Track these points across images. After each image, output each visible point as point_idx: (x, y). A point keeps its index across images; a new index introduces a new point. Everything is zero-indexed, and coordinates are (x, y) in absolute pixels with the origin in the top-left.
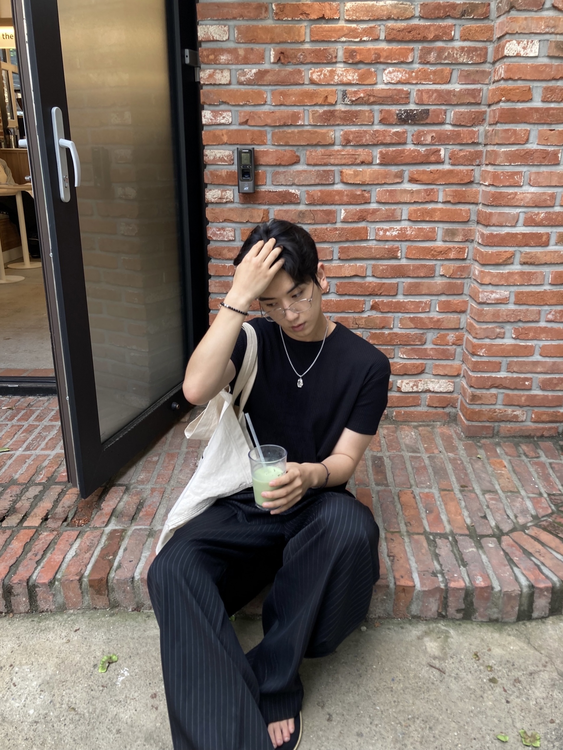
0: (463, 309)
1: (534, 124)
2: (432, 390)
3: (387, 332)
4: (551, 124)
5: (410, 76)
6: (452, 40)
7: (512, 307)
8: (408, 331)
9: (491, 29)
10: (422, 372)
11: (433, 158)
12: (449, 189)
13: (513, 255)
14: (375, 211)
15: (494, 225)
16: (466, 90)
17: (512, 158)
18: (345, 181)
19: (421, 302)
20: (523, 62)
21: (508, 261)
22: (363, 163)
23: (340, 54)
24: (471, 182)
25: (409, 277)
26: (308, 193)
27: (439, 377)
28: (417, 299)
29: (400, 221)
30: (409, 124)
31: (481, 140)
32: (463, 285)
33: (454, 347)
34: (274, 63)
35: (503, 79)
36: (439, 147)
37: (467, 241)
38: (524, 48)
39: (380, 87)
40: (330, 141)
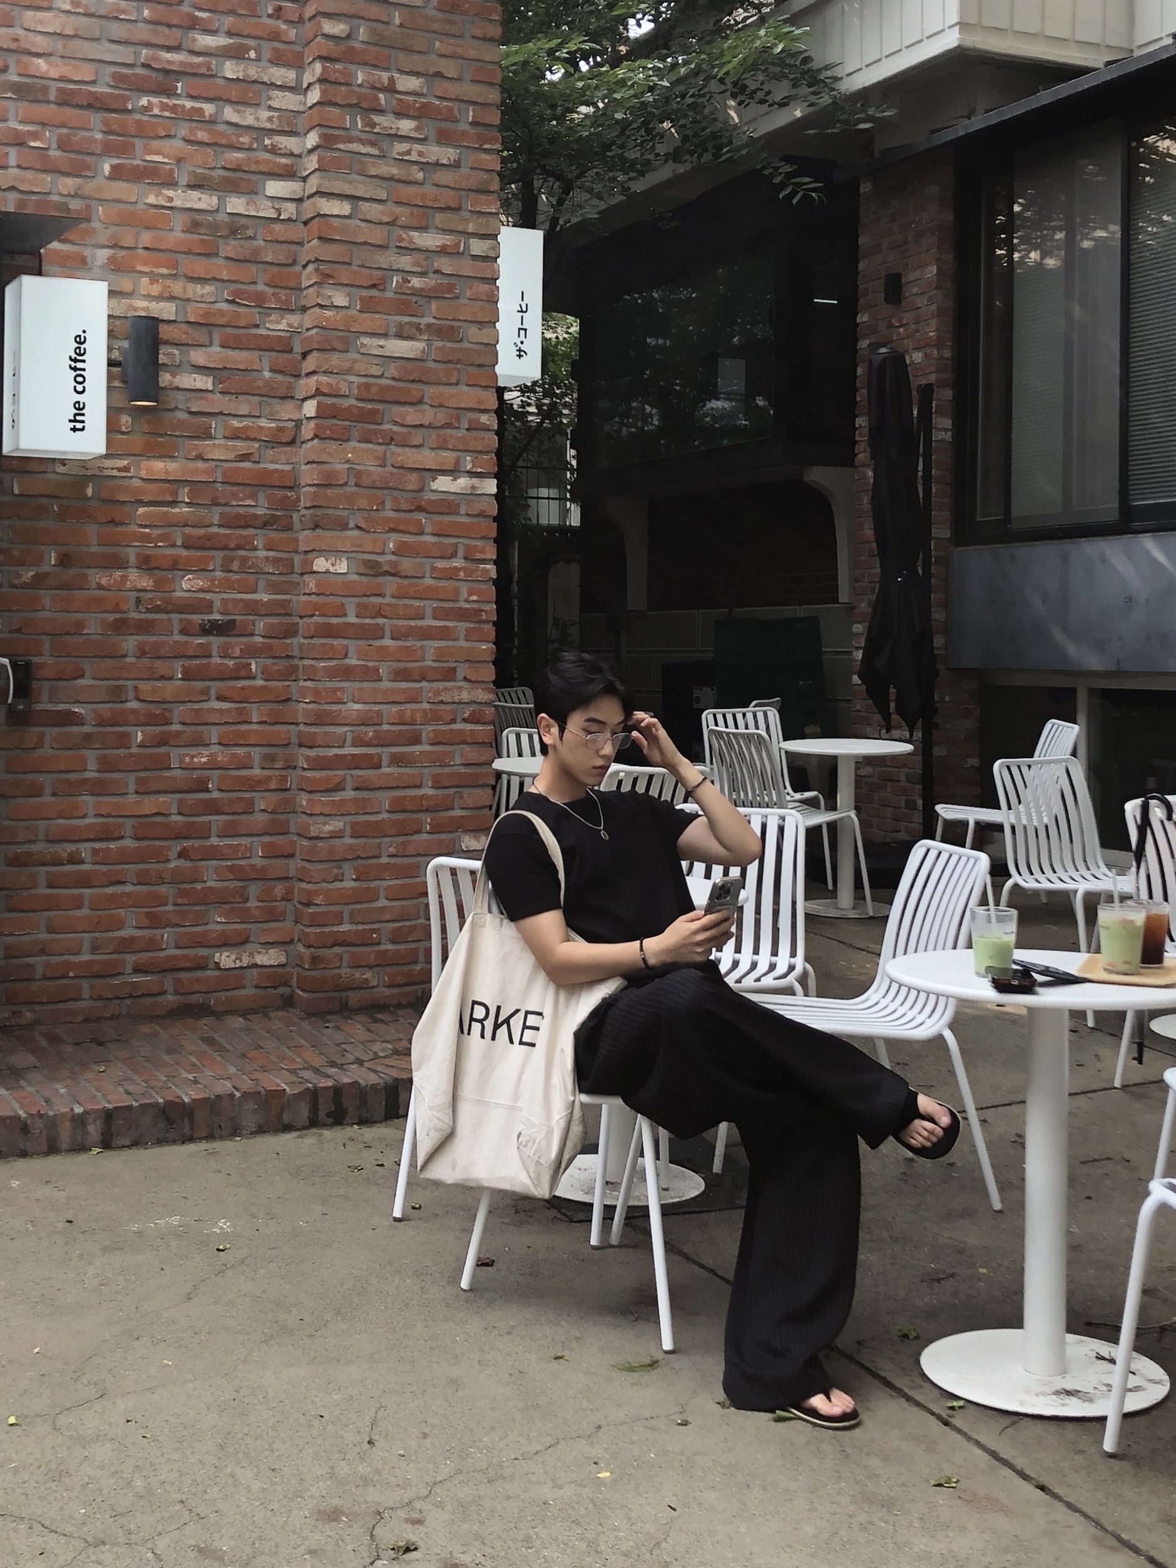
0: (291, 852)
1: (352, 638)
2: (260, 963)
3: (199, 886)
4: (368, 639)
5: (213, 584)
6: (255, 549)
7: (348, 840)
8: (226, 884)
9: (296, 540)
10: (246, 941)
11: (243, 673)
12: (265, 708)
13: (344, 779)
14: (178, 734)
15: (320, 746)
16: (275, 600)
17: (332, 673)
18: (141, 697)
19: (240, 845)
20: (332, 578)
21: (338, 788)
22: (162, 678)
23: (132, 559)
24: (289, 700)
25: (223, 813)
26: (95, 711)
27: (267, 946)
28: (235, 842)
29: (209, 745)
30: (213, 635)
31: (296, 653)
32: (288, 821)
33: (284, 903)
34: (54, 565)
35: (314, 593)
36: (249, 661)
37: (289, 767)
38: (333, 565)
39: (178, 594)
40: (123, 653)
